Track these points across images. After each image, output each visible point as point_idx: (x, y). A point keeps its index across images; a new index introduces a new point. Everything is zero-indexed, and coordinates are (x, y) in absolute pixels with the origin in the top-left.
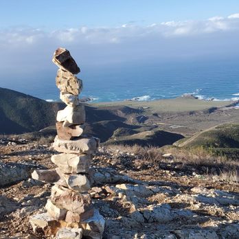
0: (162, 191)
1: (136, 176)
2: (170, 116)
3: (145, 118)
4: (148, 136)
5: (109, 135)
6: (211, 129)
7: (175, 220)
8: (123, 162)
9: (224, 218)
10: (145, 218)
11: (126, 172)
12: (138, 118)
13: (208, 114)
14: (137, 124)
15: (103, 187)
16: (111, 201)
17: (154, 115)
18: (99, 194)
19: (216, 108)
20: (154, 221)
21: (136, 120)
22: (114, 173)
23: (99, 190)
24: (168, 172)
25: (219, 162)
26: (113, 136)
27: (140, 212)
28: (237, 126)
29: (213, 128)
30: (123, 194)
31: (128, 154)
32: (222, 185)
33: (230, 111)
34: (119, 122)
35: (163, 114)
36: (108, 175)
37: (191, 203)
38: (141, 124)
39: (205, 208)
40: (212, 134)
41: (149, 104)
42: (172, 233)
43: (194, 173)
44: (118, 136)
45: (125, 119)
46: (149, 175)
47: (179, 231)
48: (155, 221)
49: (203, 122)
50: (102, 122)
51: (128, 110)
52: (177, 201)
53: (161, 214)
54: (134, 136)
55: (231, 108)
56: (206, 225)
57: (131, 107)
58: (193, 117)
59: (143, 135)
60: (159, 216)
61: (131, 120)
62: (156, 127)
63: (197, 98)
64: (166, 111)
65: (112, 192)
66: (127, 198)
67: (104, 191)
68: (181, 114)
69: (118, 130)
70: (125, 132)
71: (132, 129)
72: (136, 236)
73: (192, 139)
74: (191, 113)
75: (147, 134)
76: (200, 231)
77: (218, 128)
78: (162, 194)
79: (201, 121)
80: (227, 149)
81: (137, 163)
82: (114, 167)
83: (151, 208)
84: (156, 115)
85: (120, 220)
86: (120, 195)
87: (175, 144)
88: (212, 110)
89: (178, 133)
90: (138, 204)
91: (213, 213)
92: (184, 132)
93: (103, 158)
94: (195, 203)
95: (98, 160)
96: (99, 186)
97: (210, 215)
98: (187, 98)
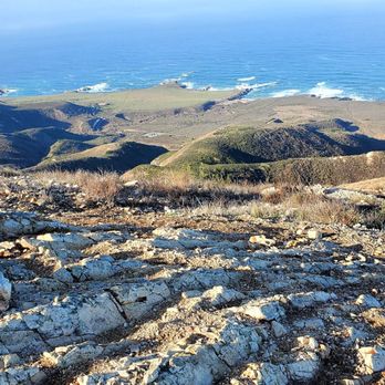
0: (106, 238)
1: (75, 219)
2: (144, 116)
3: (104, 123)
4: (111, 152)
5: (43, 153)
6: (207, 136)
7: (117, 275)
8: (56, 200)
9: (184, 265)
10: (74, 277)
11: (60, 215)
12: (91, 123)
13: (202, 112)
14: (91, 132)
15: (18, 241)
16: (27, 260)
17: (118, 116)
18: (10, 251)
19: (213, 103)
20: (87, 280)
21: (88, 126)
22: (37, 218)
23: (10, 245)
24: (127, 209)
25: (206, 188)
26: (50, 155)
27: (68, 269)
28: (244, 129)
29: (210, 135)
30: (45, 248)
31: (68, 186)
32: (198, 221)
33: (235, 106)
34: (60, 131)
35: (133, 114)
36: (26, 222)
37: (145, 250)
38: (97, 133)
39: (161, 255)
40: (208, 143)
41: (109, 99)
42: (106, 290)
43: (166, 208)
44: (58, 153)
45: (68, 125)
46: (96, 216)
47: (117, 288)
48: (89, 279)
49: (195, 126)
50: (29, 132)
51: (73, 109)
52: (125, 249)
53: (97, 269)
54: (87, 154)
55: (236, 101)
56: (157, 276)
57: (77, 103)
58: (180, 117)
59: (101, 150)
60: (94, 271)
61: (79, 126)
62: (123, 136)
63: (184, 87)
64: (136, 108)
65: (31, 247)
66: (50, 253)
67: (19, 247)
68: (161, 114)
69: (58, 144)
70: (69, 147)
71: (82, 142)
72: (56, 299)
73: (180, 153)
74: (177, 112)
75: (109, 149)
76: (145, 284)
77: (217, 133)
78: (106, 243)
79: (191, 124)
80: (232, 166)
81: (80, 199)
82: (41, 209)
83: (83, 262)
84: (120, 116)
85: (37, 283)
86: (41, 249)
87: (154, 162)
88: (208, 106)
89: (157, 145)
90: (67, 260)
91: (170, 261)
92: (167, 142)
93: (24, 195)
94: (149, 250)
95: (15, 199)
96: (12, 239)
97: (166, 263)
98: (169, 86)
